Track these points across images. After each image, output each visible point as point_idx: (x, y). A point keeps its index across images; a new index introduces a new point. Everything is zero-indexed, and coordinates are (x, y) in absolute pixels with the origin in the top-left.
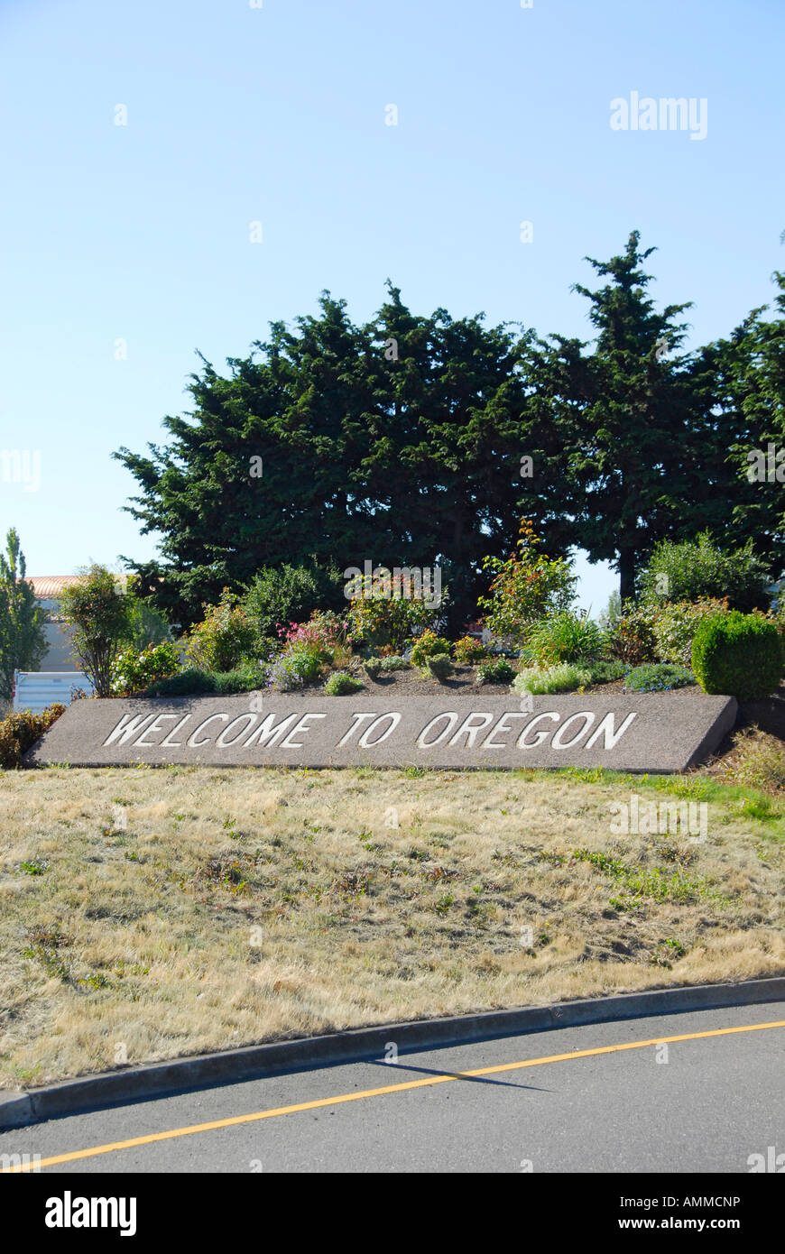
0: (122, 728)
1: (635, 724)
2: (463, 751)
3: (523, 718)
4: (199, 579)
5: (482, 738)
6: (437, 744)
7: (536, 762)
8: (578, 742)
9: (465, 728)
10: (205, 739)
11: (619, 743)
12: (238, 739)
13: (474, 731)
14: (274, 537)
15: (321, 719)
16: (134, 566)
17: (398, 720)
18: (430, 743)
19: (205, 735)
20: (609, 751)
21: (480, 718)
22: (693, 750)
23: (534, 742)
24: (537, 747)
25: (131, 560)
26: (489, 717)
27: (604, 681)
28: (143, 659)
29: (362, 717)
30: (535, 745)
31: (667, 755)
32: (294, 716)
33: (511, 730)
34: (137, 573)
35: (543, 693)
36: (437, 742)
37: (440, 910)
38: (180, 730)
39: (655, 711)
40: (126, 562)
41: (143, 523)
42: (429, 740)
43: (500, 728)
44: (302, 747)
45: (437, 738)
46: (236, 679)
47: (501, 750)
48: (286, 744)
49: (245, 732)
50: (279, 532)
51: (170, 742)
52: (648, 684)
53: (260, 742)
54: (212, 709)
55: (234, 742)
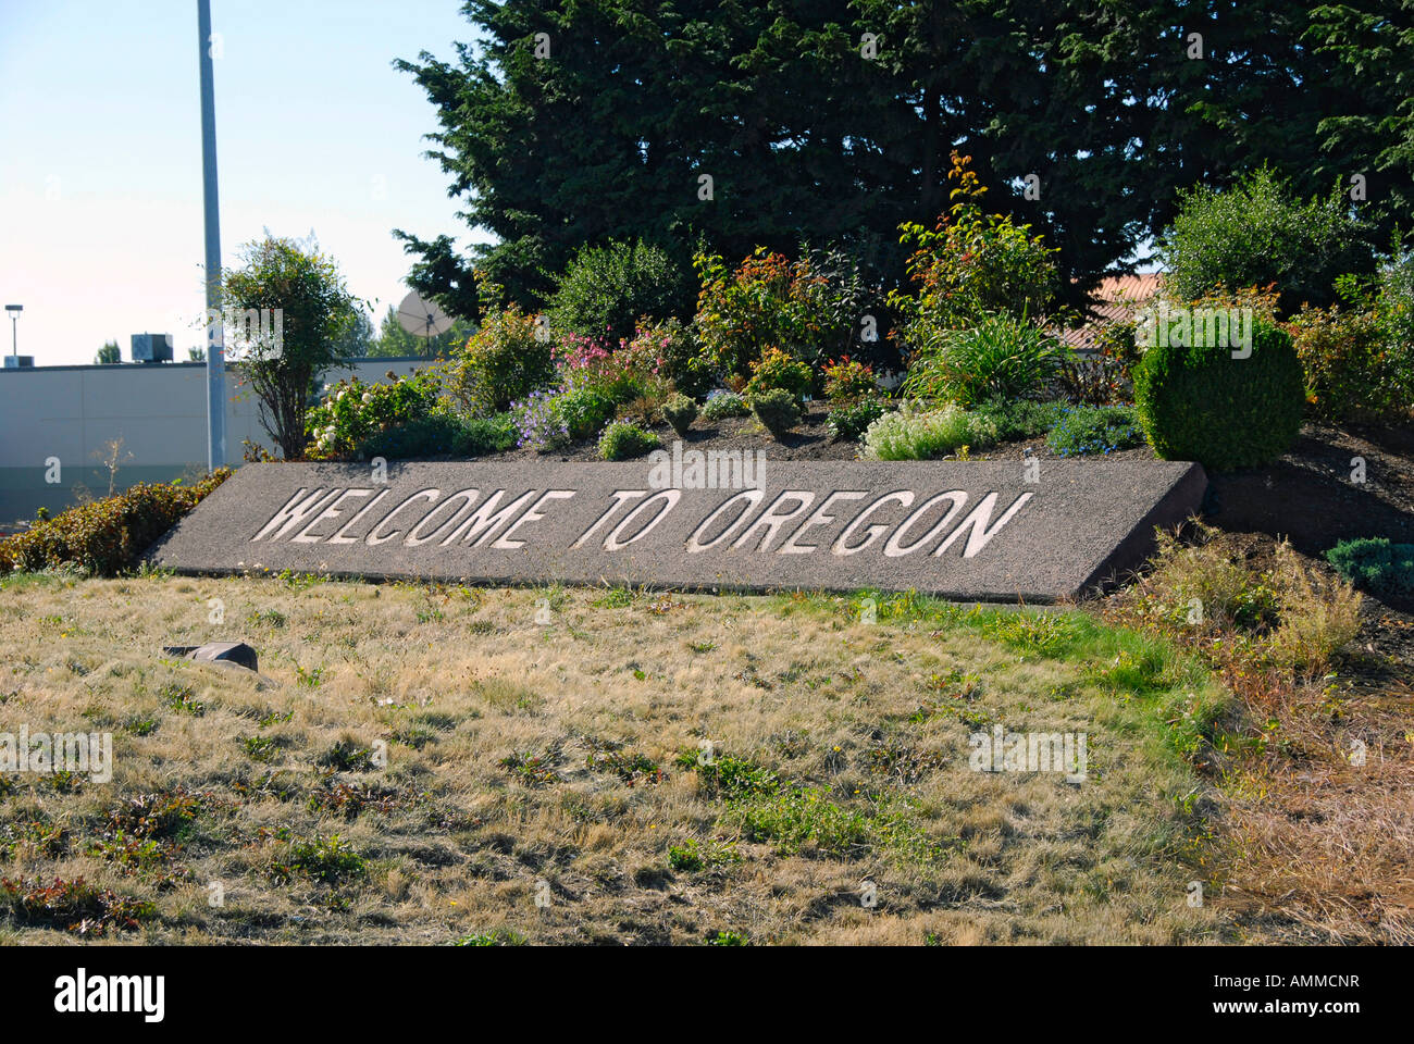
0: (287, 513)
1: (1023, 513)
2: (749, 559)
3: (857, 501)
4: (502, 265)
5: (787, 533)
6: (715, 546)
7: (851, 580)
8: (925, 546)
9: (767, 518)
10: (394, 531)
11: (987, 547)
12: (440, 531)
13: (777, 523)
14: (613, 196)
15: (566, 500)
16: (418, 247)
17: (675, 503)
18: (705, 544)
19: (397, 525)
20: (968, 562)
21: (794, 500)
22: (1100, 561)
23: (860, 544)
24: (862, 552)
25: (413, 238)
26: (808, 498)
27: (1020, 437)
28: (368, 398)
29: (623, 496)
30: (860, 548)
31: (1055, 569)
32: (532, 493)
33: (832, 522)
34: (425, 259)
35: (905, 457)
36: (716, 542)
37: (278, 870)
38: (365, 516)
39: (1062, 490)
40: (404, 242)
41: (453, 177)
42: (706, 538)
43: (819, 518)
44: (523, 549)
45: (719, 536)
46: (483, 431)
47: (807, 557)
48: (502, 544)
49: (451, 522)
50: (623, 186)
51: (343, 537)
52: (1077, 442)
53: (467, 538)
54: (422, 480)
55: (431, 537)
